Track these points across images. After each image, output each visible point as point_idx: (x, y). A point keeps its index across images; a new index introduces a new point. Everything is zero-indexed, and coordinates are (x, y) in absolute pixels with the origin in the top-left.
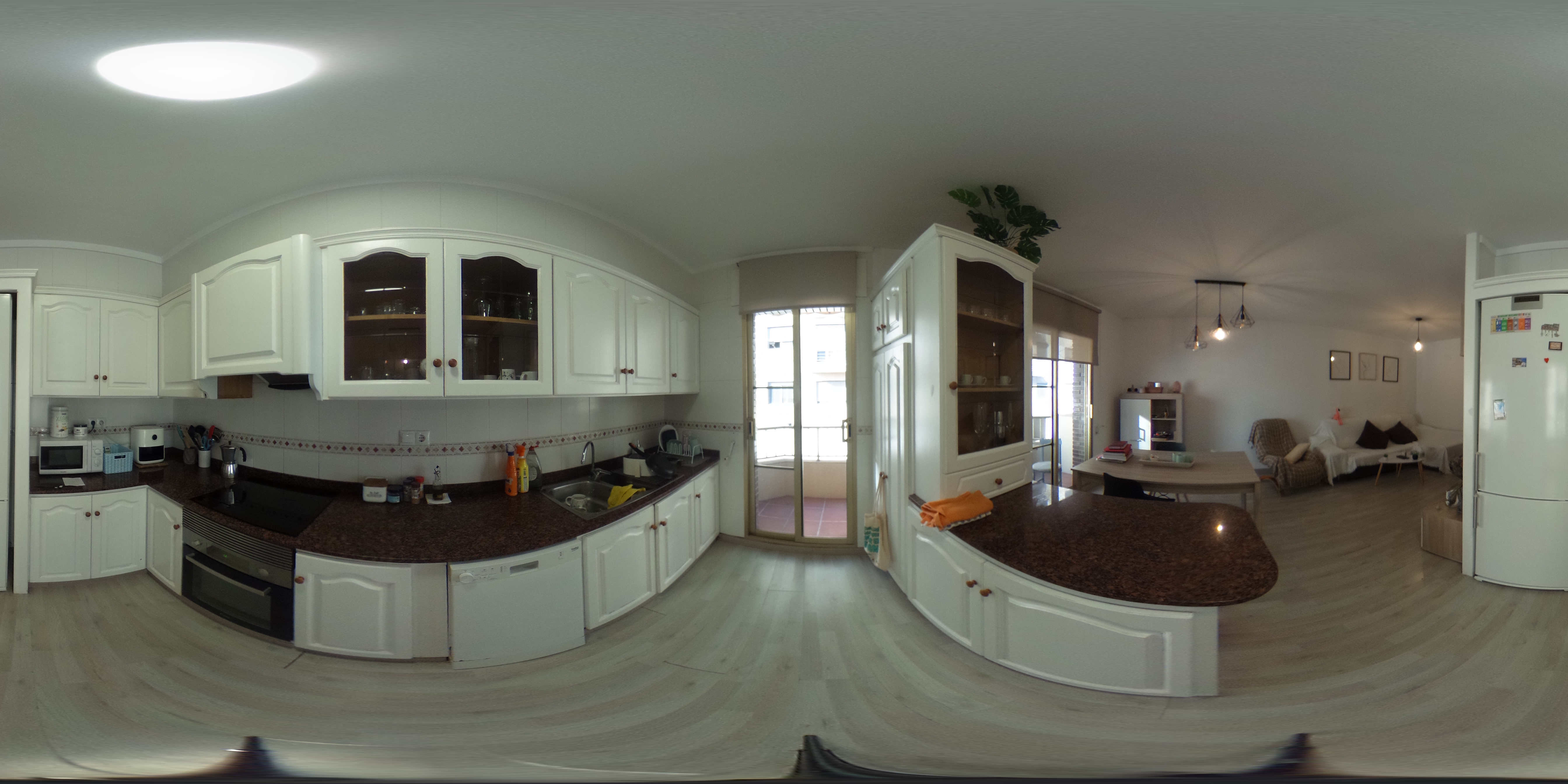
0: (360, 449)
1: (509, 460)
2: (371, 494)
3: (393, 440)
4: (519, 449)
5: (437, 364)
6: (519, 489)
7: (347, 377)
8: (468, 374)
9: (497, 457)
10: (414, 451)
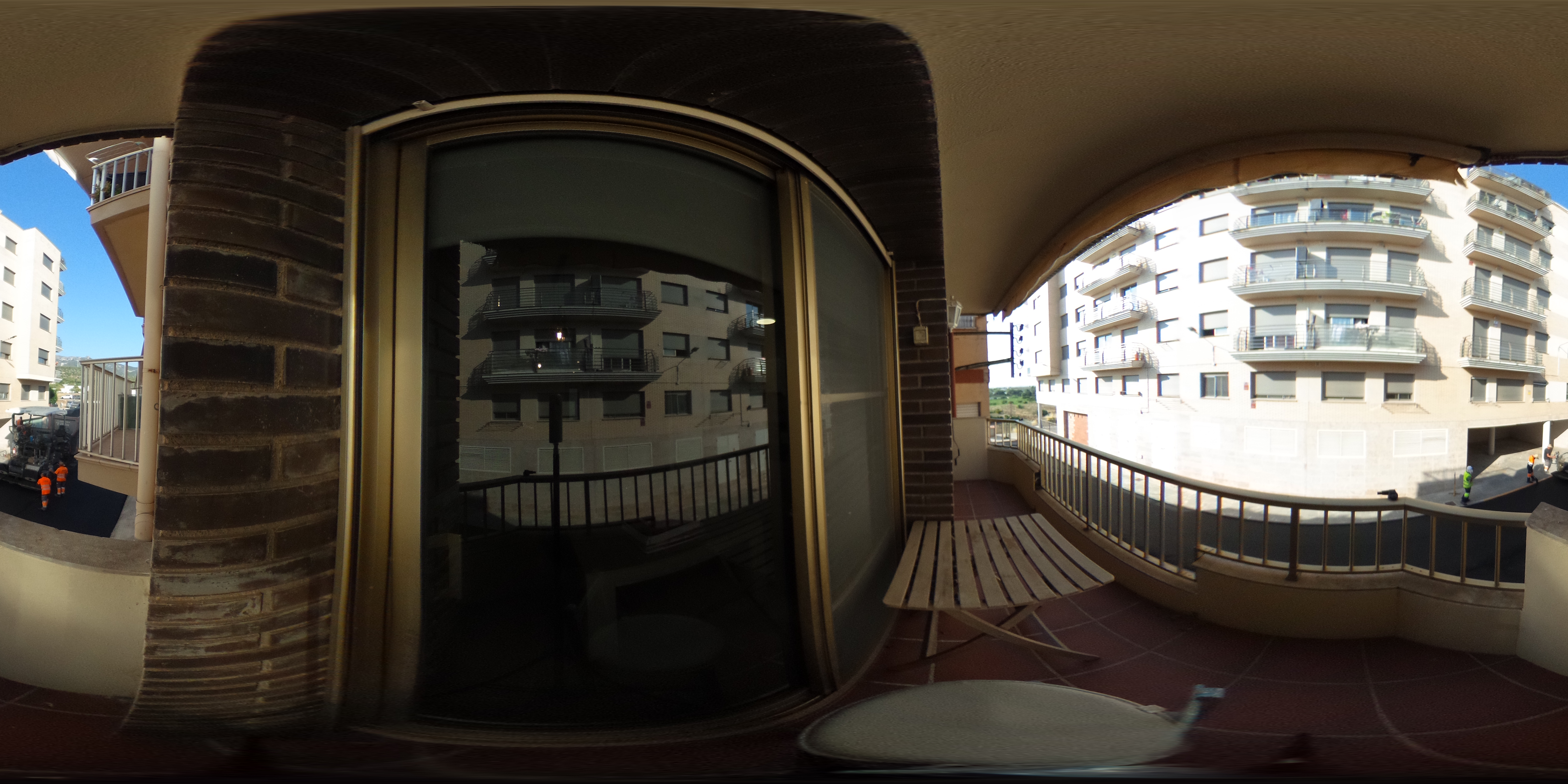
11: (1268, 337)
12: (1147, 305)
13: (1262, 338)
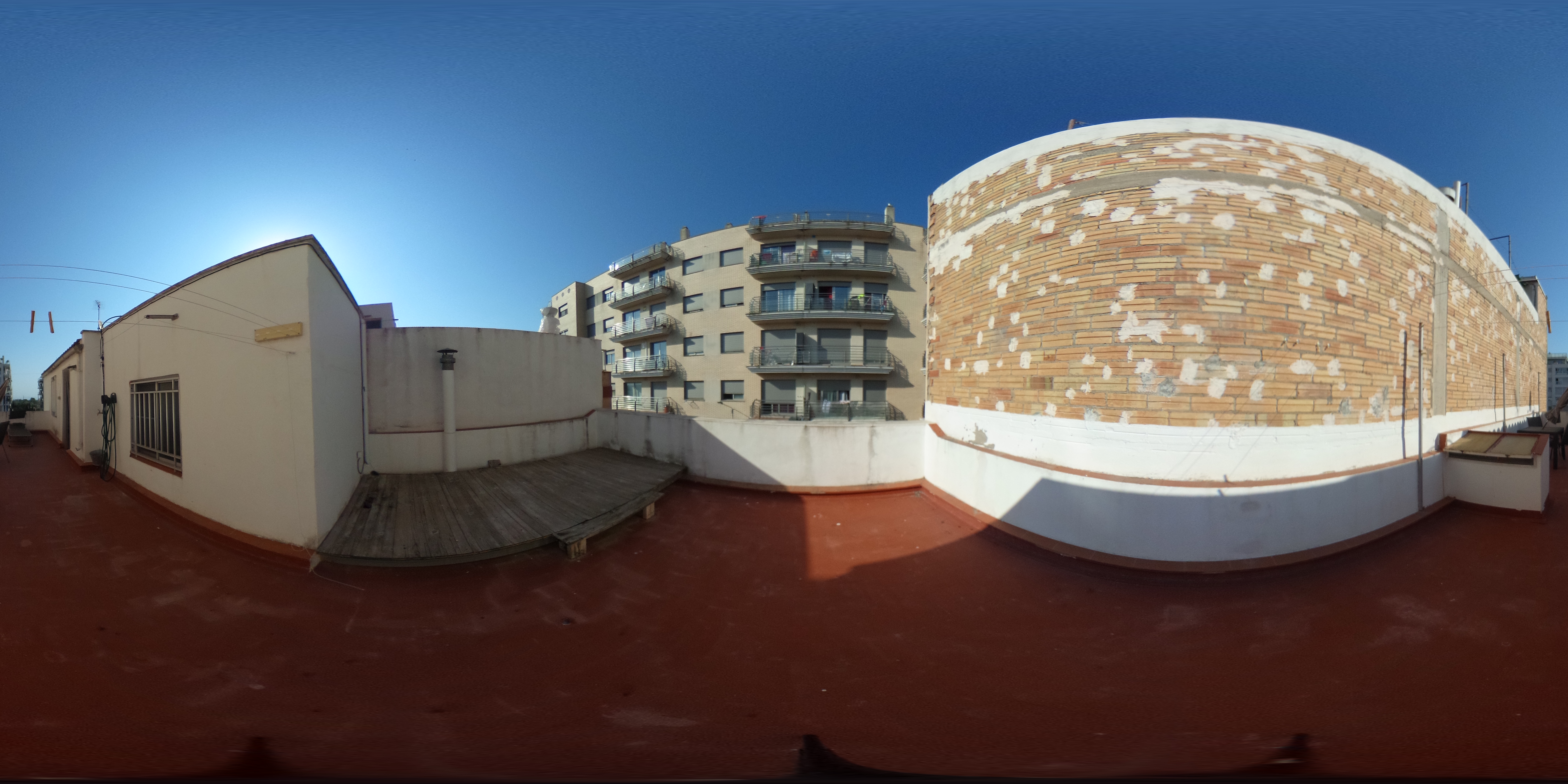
11: (774, 405)
12: (676, 365)
13: (770, 405)
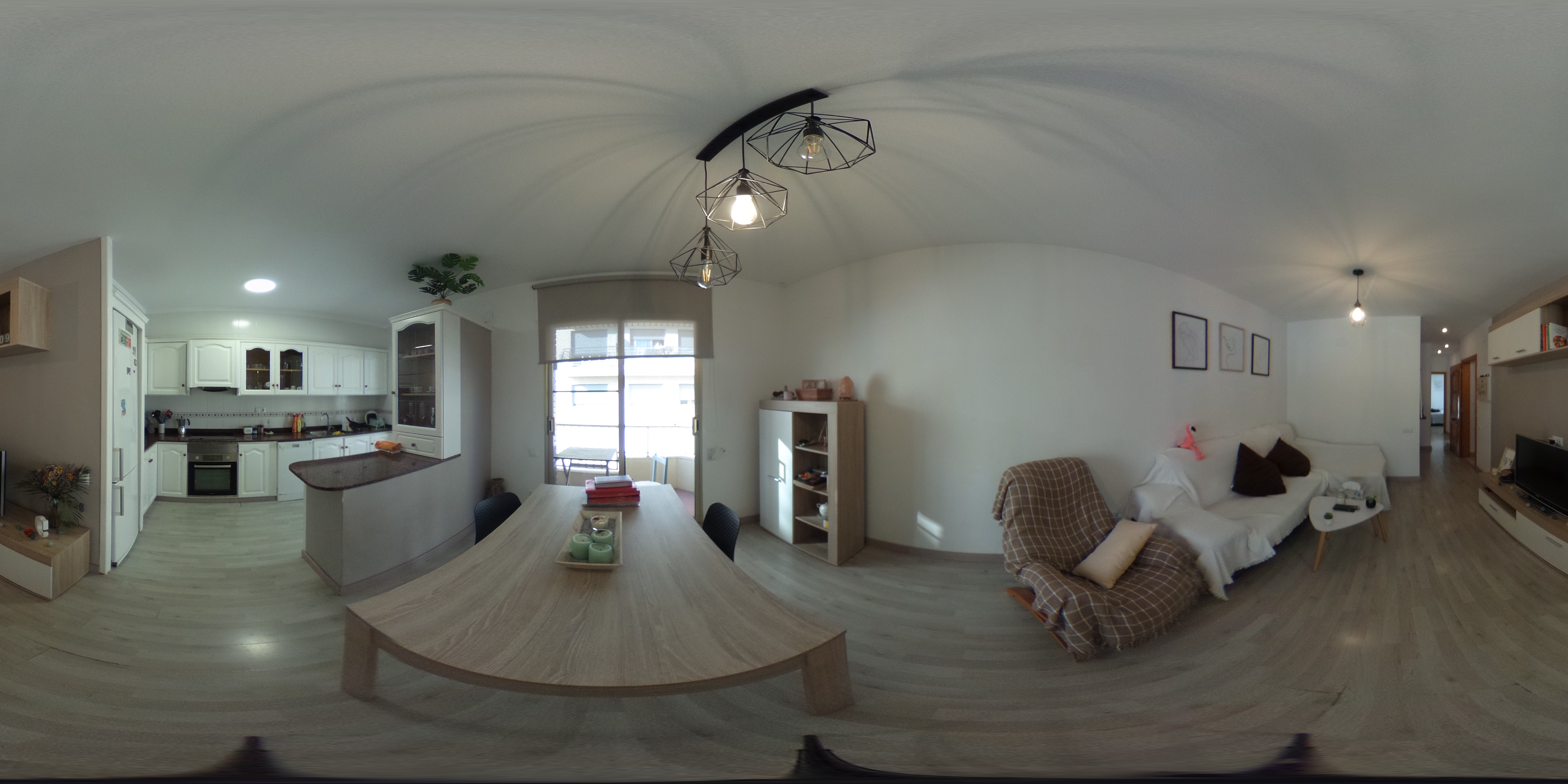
0: (240, 415)
1: (294, 419)
2: (247, 431)
3: (253, 411)
4: (297, 415)
5: (273, 385)
6: (297, 430)
7: (247, 388)
8: (282, 388)
9: (289, 418)
10: (260, 415)
